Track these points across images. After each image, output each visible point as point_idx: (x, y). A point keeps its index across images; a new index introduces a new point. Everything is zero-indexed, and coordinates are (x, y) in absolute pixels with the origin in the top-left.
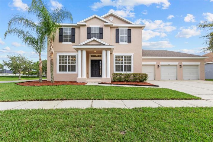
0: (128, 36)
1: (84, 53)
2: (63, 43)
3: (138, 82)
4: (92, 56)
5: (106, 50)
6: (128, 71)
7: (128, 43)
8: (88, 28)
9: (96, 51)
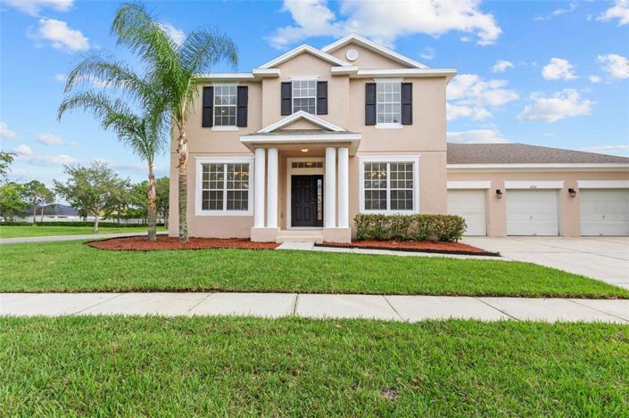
0: (403, 105)
1: (273, 156)
2: (215, 128)
3: (433, 242)
4: (294, 165)
5: (338, 145)
6: (402, 207)
7: (403, 123)
8: (283, 83)
9: (306, 150)
